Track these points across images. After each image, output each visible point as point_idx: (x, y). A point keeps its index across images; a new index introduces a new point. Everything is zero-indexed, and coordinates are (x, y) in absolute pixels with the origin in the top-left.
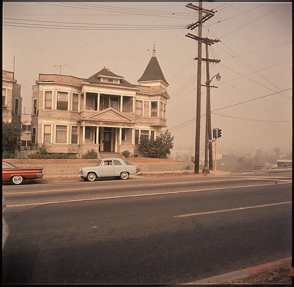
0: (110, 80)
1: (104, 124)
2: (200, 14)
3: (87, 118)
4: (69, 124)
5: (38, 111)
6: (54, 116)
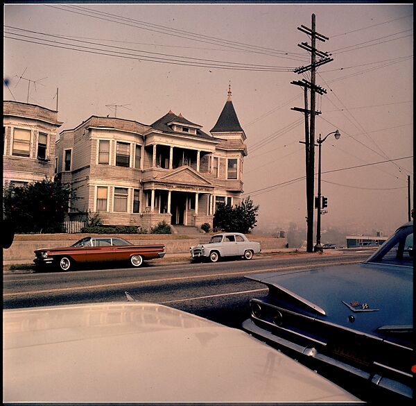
0: (185, 129)
1: (178, 187)
2: (313, 56)
3: (158, 179)
4: (130, 186)
5: (89, 167)
6: (113, 175)
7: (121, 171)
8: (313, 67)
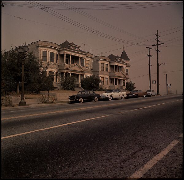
0: (120, 60)
1: (120, 77)
2: (158, 42)
3: (116, 75)
4: (108, 77)
5: (99, 71)
7: (106, 73)
8: (158, 45)
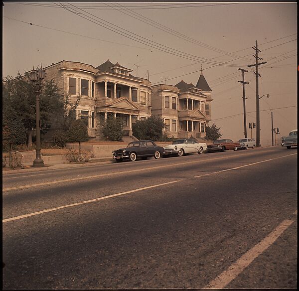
1: (195, 119)
2: (257, 60)
3: (190, 116)
5: (161, 109)
6: (171, 113)
7: (174, 112)
8: (257, 65)
